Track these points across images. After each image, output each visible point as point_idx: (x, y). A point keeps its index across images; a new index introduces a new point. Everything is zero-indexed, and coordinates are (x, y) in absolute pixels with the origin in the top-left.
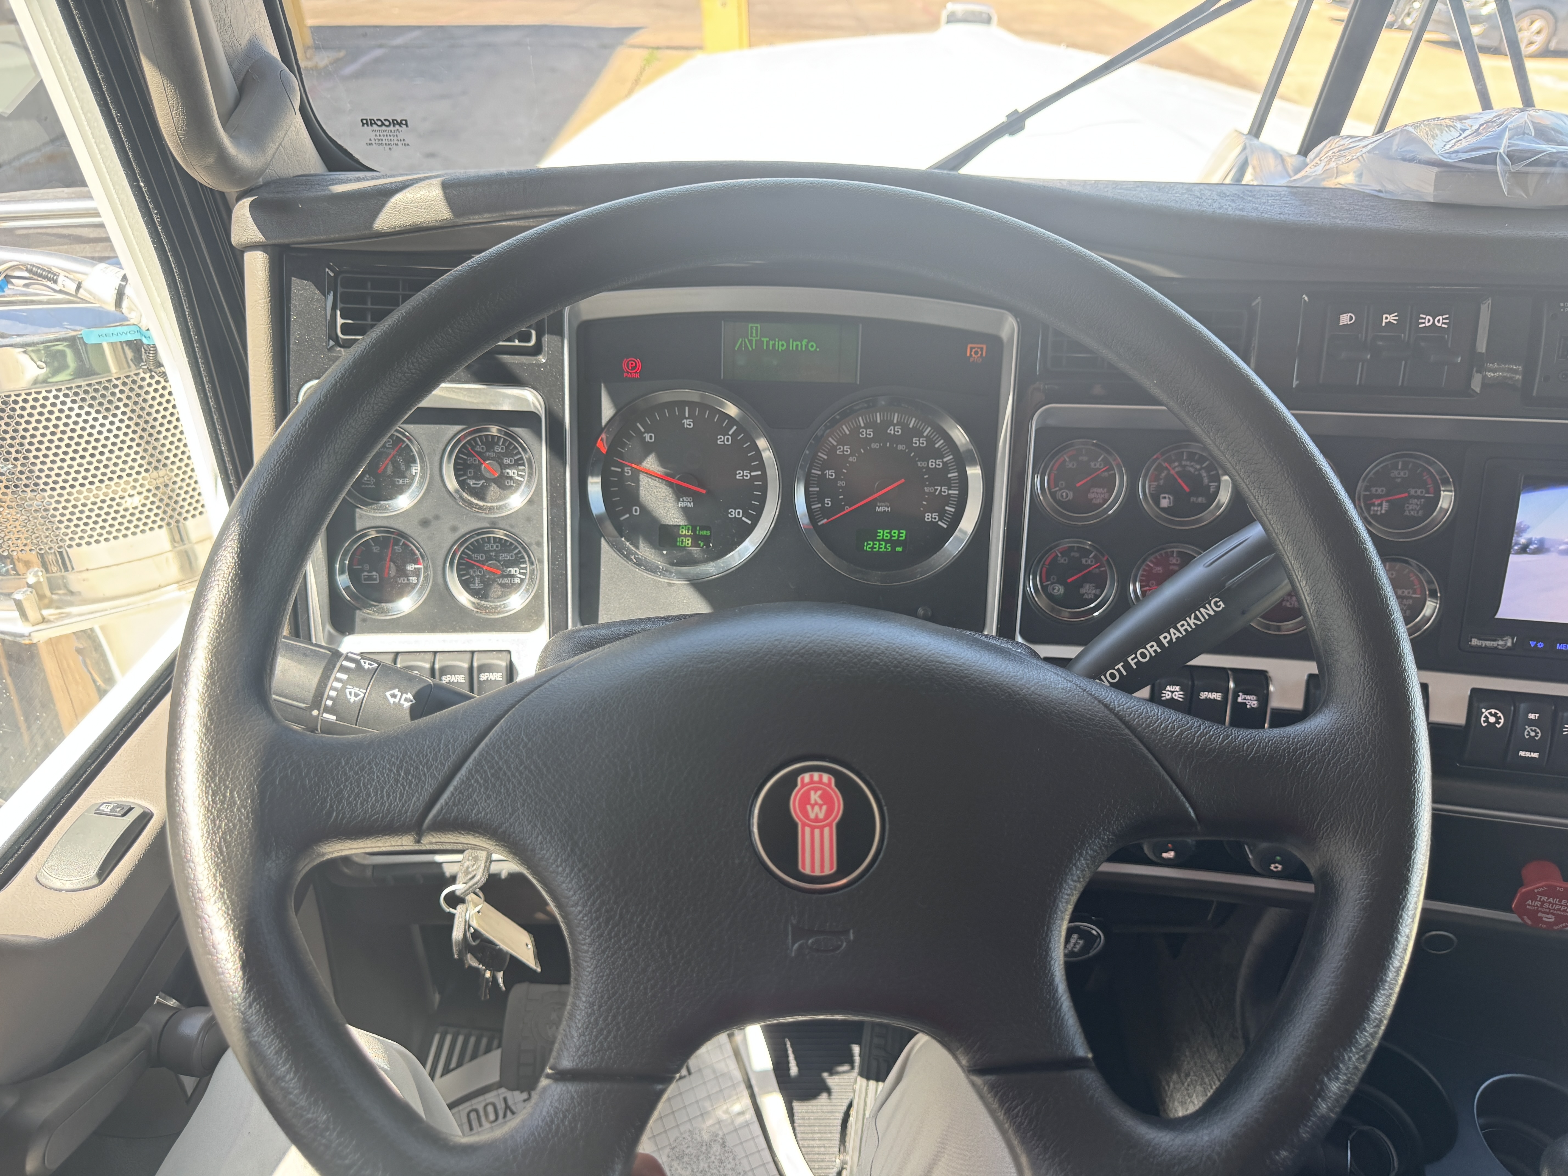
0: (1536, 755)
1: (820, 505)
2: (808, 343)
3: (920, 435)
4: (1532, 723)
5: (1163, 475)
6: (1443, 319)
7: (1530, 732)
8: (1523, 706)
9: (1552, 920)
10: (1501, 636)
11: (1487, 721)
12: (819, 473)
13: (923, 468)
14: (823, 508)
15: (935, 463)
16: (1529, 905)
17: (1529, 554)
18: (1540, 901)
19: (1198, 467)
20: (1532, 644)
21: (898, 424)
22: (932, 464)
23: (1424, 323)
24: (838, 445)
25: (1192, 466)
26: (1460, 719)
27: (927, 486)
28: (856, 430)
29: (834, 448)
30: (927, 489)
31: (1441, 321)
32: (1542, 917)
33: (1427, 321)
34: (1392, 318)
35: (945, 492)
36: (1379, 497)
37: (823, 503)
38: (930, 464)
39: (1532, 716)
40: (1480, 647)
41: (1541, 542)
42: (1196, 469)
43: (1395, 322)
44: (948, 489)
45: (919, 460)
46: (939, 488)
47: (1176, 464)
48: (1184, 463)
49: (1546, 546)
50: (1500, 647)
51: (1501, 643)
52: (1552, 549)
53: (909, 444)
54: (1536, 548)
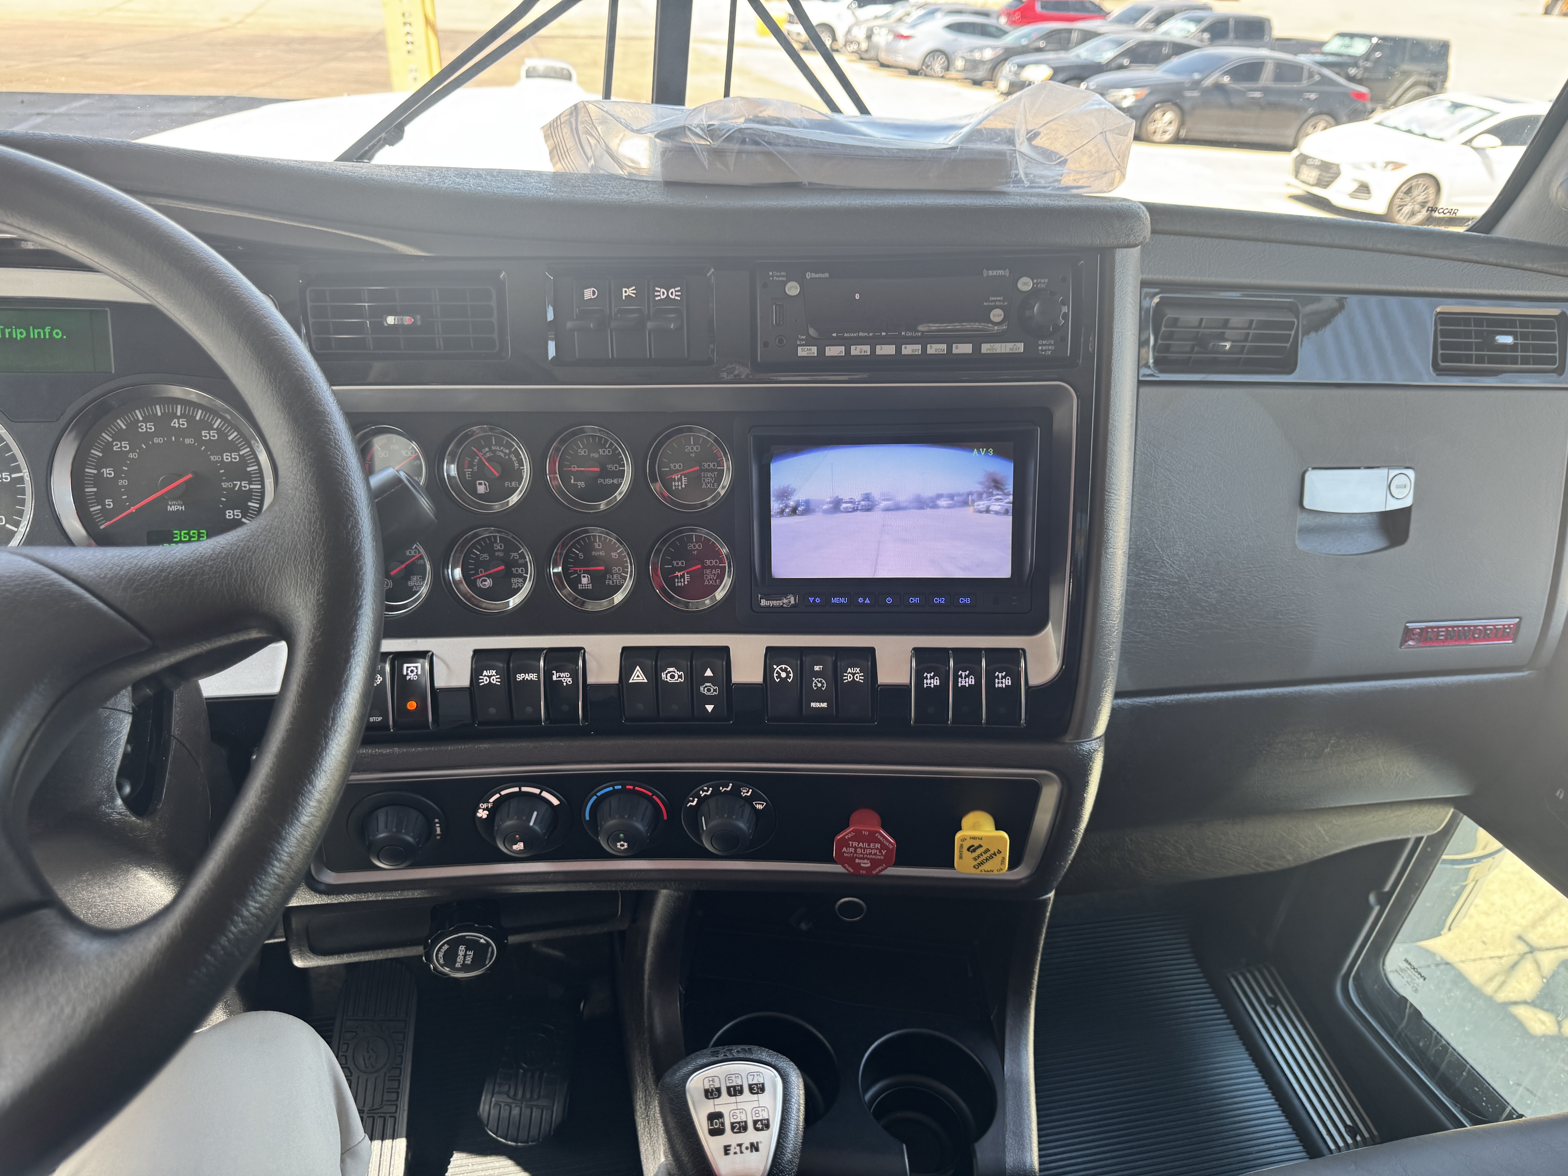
0: (824, 705)
1: (100, 507)
2: (52, 330)
3: (210, 427)
4: (818, 674)
5: (476, 461)
6: (676, 291)
7: (818, 683)
8: (807, 660)
9: (869, 865)
10: (785, 595)
11: (779, 676)
12: (95, 472)
13: (217, 462)
14: (104, 510)
15: (231, 456)
16: (845, 852)
17: (799, 515)
18: (852, 847)
19: (507, 451)
20: (811, 599)
21: (183, 416)
22: (227, 457)
23: (660, 296)
24: (113, 441)
25: (502, 451)
26: (758, 678)
27: (224, 481)
28: (133, 425)
29: (109, 445)
30: (224, 485)
31: (674, 293)
32: (860, 864)
33: (661, 294)
34: (629, 292)
35: (245, 487)
36: (677, 471)
37: (103, 505)
38: (225, 457)
39: (817, 668)
40: (769, 607)
41: (807, 503)
42: (506, 454)
43: (634, 296)
44: (249, 484)
45: (211, 455)
46: (239, 483)
47: (487, 449)
48: (493, 448)
49: (812, 507)
50: (785, 606)
51: (785, 601)
52: (817, 509)
53: (198, 438)
54: (803, 510)
